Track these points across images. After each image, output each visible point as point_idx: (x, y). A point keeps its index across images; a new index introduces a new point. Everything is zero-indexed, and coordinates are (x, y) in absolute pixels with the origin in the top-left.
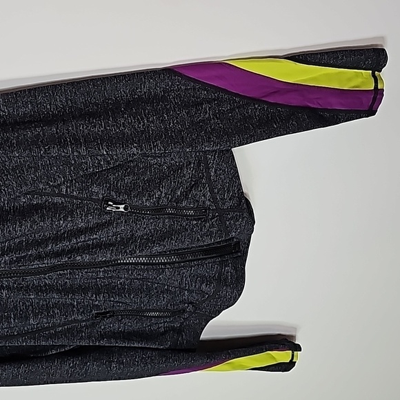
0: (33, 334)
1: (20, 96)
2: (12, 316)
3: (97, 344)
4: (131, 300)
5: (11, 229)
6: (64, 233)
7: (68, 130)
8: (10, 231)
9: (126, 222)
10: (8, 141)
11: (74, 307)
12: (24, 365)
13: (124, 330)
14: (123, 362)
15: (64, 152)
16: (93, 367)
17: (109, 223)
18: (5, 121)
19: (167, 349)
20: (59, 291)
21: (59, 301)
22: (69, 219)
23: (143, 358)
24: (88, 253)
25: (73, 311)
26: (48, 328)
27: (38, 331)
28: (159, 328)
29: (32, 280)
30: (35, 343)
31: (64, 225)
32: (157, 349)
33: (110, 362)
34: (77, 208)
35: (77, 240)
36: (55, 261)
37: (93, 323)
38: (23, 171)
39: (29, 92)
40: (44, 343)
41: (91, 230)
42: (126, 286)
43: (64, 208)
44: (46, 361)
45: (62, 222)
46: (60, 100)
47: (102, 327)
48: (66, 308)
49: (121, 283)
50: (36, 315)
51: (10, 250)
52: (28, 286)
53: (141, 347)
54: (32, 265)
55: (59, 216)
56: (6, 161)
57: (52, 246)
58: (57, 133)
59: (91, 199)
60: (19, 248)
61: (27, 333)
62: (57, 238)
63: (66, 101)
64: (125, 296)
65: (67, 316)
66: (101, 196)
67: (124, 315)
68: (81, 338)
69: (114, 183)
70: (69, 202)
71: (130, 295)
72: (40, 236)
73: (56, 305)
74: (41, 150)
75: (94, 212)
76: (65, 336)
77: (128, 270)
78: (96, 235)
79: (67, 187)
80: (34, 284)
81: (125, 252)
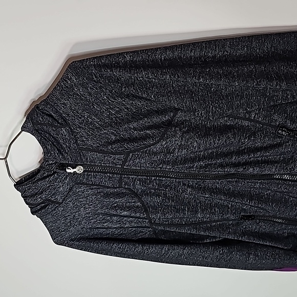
0: (195, 225)
1: (241, 41)
2: (187, 209)
3: (240, 239)
4: (273, 208)
5: (212, 141)
6: (244, 149)
7: (273, 68)
8: (211, 143)
9: (292, 145)
10: (231, 73)
11: (229, 208)
12: (188, 248)
13: (259, 231)
14: (258, 255)
15: (270, 85)
16: (237, 256)
17: (279, 145)
18: (226, 59)
19: (289, 250)
20: (225, 194)
21: (219, 203)
22: (252, 139)
23: (273, 254)
24: (259, 166)
25: (228, 211)
26: (206, 222)
27: (199, 223)
28: (284, 233)
29: (209, 183)
30: (196, 232)
31: (248, 143)
32: (283, 249)
33: (249, 254)
34: (258, 131)
35: (254, 155)
36: (233, 171)
37: (238, 223)
38: (233, 98)
39: (249, 38)
40: (202, 233)
41: (266, 149)
42: (271, 197)
43: (249, 130)
44: (204, 247)
45: (246, 140)
46: (267, 47)
47: (244, 227)
48: (223, 208)
49: (267, 194)
50: (203, 211)
51: (204, 158)
52: (204, 188)
53: (271, 246)
54: (214, 172)
55: (246, 135)
56: (223, 89)
57: (235, 158)
58: (265, 70)
59: (270, 125)
60: (210, 157)
61: (192, 224)
62: (239, 153)
63: (271, 48)
64: (269, 205)
65: (223, 215)
66: (278, 123)
67: (261, 219)
68: (229, 233)
69: (290, 114)
70: (253, 125)
71: (272, 204)
72: (227, 149)
73: (216, 205)
74: (254, 82)
75: (270, 135)
76: (218, 230)
77: (278, 184)
78: (269, 153)
79: (256, 114)
80: (208, 187)
81: (287, 169)
